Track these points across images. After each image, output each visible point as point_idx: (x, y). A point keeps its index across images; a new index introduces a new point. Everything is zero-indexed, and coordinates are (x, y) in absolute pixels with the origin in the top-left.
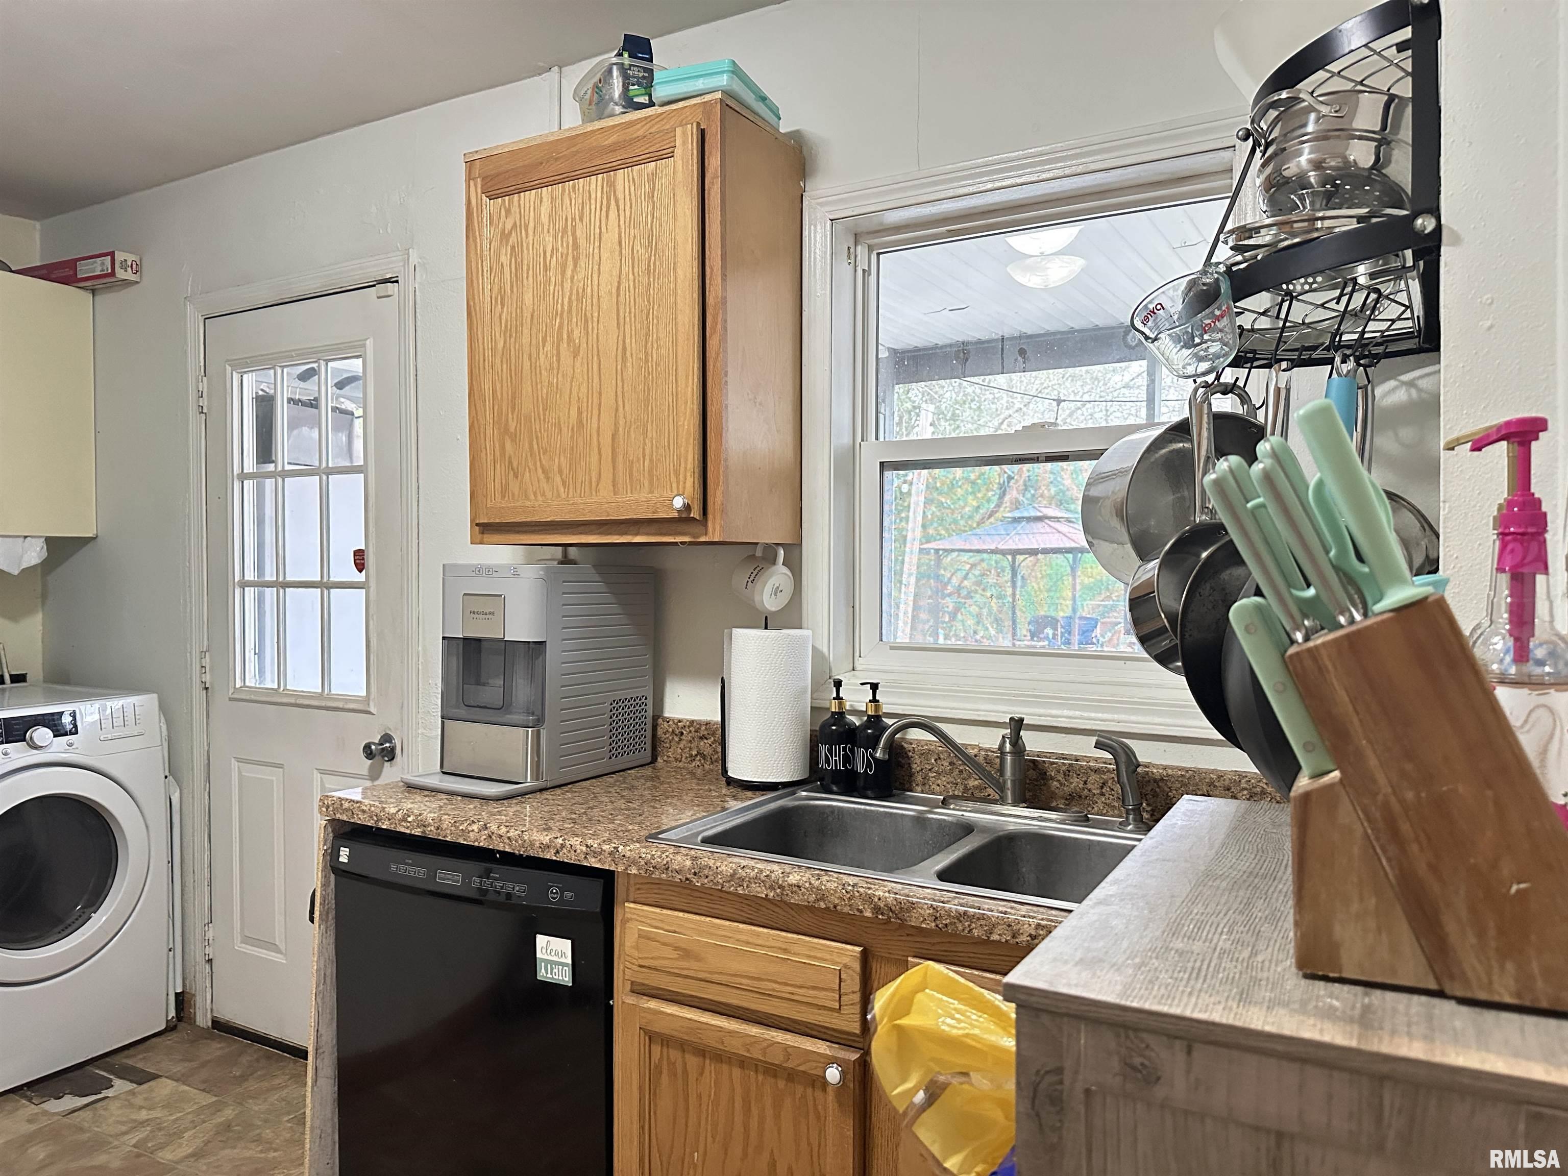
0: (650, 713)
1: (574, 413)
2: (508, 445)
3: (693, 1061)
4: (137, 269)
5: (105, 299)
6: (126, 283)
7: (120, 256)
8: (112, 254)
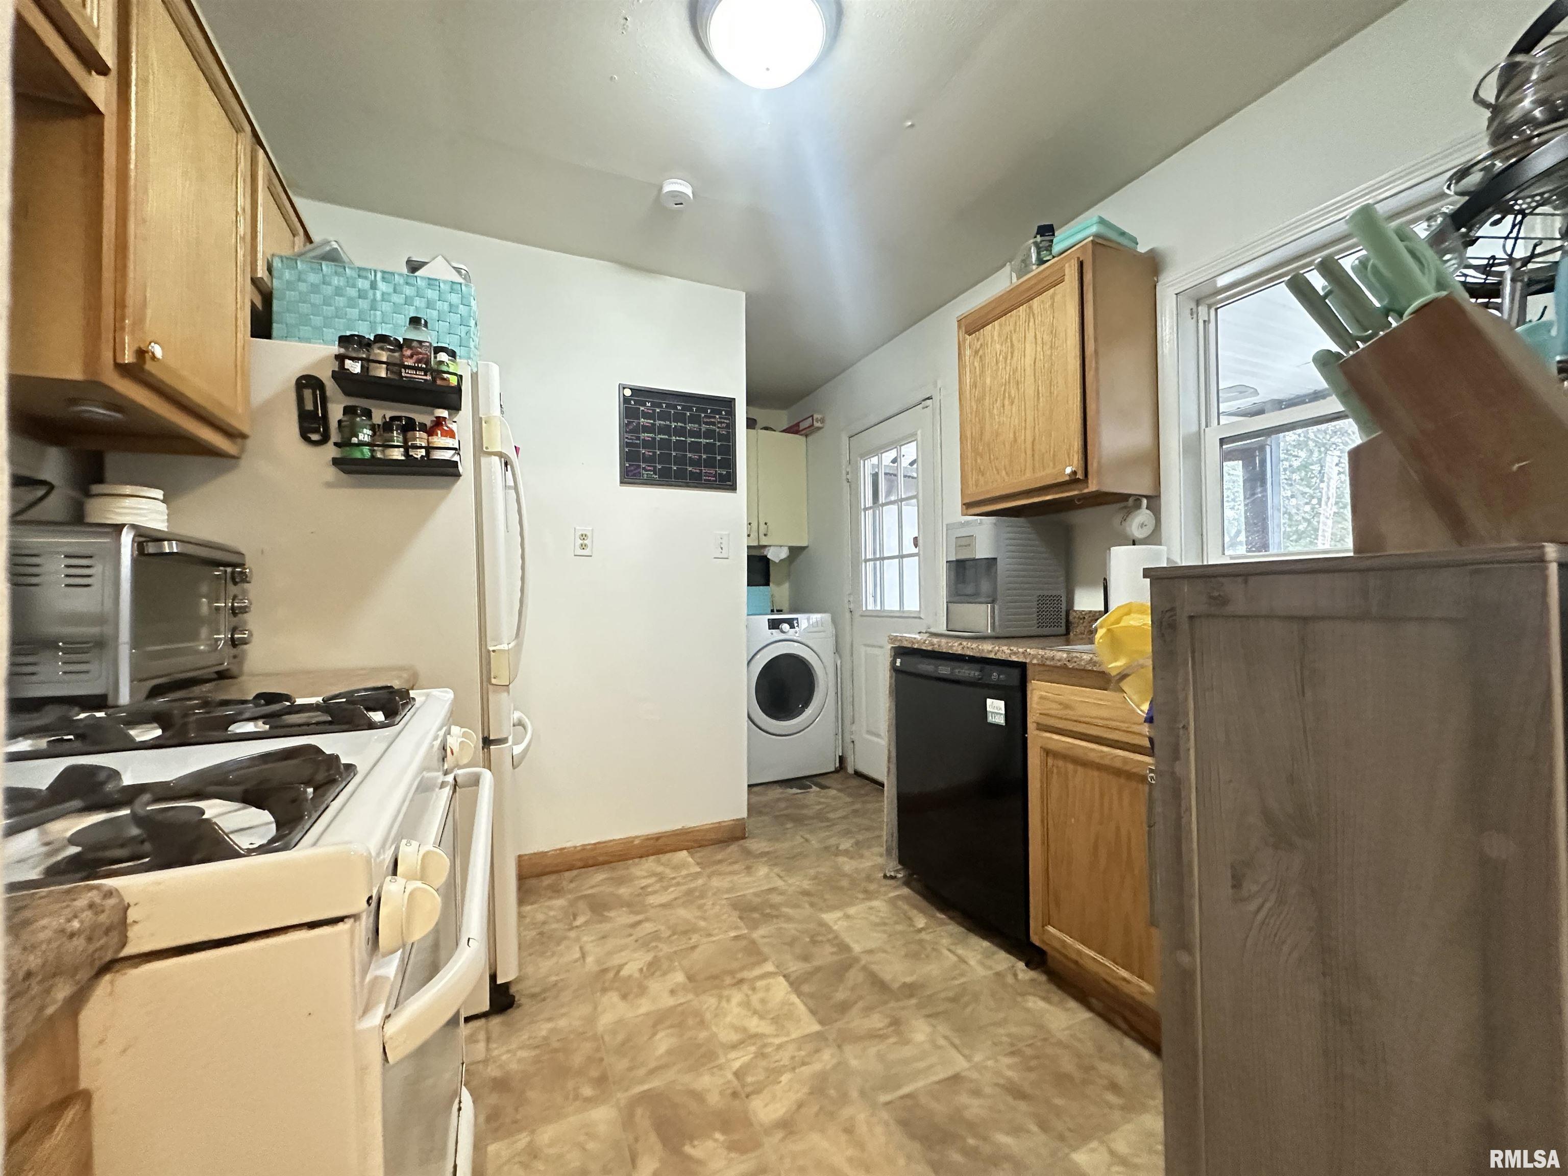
0: (1064, 606)
1: (1012, 435)
2: (979, 461)
3: (1070, 767)
4: (822, 421)
5: (810, 438)
6: (819, 428)
7: (815, 416)
8: (812, 416)
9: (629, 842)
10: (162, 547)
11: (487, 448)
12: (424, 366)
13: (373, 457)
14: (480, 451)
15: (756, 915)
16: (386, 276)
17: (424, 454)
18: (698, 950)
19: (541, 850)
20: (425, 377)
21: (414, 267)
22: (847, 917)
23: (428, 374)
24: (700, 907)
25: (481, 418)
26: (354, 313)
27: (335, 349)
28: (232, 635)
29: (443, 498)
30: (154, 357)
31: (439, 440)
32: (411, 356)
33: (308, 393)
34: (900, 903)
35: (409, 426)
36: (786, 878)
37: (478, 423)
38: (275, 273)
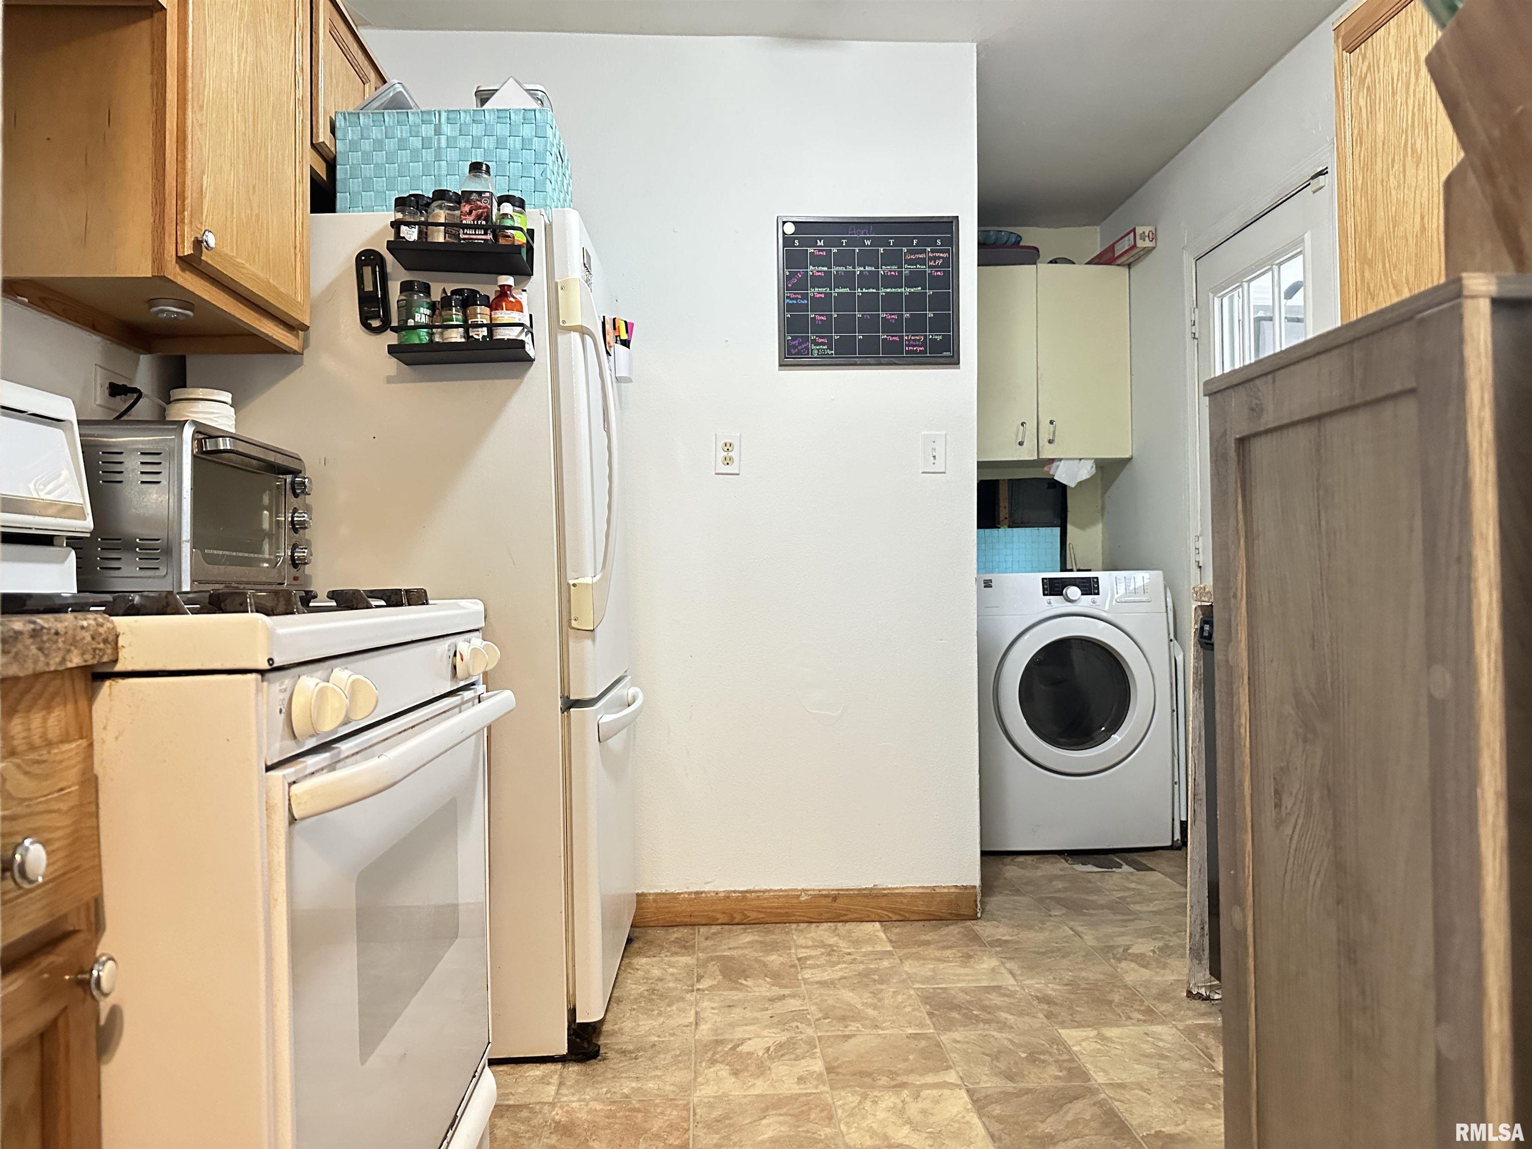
2: (1367, 272)
4: (1154, 237)
5: (1137, 269)
6: (1148, 251)
7: (1139, 230)
8: (1134, 230)
9: (790, 896)
10: (217, 444)
11: (564, 322)
12: (484, 223)
13: (431, 340)
14: (557, 327)
15: (954, 1015)
16: (452, 116)
17: (485, 334)
18: (852, 1041)
19: (671, 890)
20: (484, 237)
21: (484, 97)
22: (1102, 1038)
23: (489, 232)
24: (874, 994)
25: (557, 283)
26: (417, 168)
27: (392, 215)
28: (293, 553)
29: (515, 389)
30: (208, 247)
31: (504, 316)
32: (470, 213)
33: (367, 271)
34: (1202, 1035)
35: (468, 300)
36: (1020, 978)
37: (553, 289)
38: (339, 134)
